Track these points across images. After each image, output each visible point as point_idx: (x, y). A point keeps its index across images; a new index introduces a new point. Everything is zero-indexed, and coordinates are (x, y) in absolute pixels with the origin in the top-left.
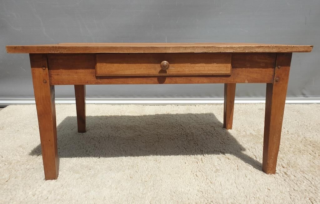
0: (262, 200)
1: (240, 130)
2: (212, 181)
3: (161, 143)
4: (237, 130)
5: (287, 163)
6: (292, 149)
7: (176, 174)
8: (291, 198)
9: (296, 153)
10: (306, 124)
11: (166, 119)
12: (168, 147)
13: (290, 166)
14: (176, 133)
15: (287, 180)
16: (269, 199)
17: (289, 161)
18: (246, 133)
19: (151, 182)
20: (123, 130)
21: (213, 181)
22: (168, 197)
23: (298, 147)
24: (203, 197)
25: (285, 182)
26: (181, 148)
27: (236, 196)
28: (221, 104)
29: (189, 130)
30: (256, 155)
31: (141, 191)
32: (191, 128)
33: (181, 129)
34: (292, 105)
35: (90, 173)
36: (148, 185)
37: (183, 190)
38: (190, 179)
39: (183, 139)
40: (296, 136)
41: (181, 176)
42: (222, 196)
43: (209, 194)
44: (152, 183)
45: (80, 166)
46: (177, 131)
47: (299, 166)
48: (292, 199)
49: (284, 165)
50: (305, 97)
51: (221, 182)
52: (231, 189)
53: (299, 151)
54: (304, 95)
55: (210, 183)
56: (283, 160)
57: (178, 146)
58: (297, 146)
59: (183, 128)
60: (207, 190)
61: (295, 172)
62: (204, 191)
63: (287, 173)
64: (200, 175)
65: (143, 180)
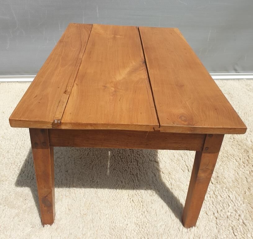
2: (147, 210)
7: (114, 201)
8: (217, 228)
9: (224, 159)
15: (215, 203)
16: (198, 232)
19: (89, 215)
21: (149, 210)
23: (226, 149)
24: (139, 232)
25: (213, 205)
26: (116, 158)
27: (169, 230)
30: (188, 165)
31: (81, 229)
36: (87, 220)
37: (121, 225)
38: (127, 207)
41: (118, 203)
42: (157, 230)
43: (145, 229)
50: (237, 73)
51: (156, 211)
52: (165, 220)
55: (146, 213)
57: (113, 155)
60: (144, 222)
61: (222, 191)
62: (141, 225)
63: (215, 193)
64: (137, 201)
65: (82, 213)
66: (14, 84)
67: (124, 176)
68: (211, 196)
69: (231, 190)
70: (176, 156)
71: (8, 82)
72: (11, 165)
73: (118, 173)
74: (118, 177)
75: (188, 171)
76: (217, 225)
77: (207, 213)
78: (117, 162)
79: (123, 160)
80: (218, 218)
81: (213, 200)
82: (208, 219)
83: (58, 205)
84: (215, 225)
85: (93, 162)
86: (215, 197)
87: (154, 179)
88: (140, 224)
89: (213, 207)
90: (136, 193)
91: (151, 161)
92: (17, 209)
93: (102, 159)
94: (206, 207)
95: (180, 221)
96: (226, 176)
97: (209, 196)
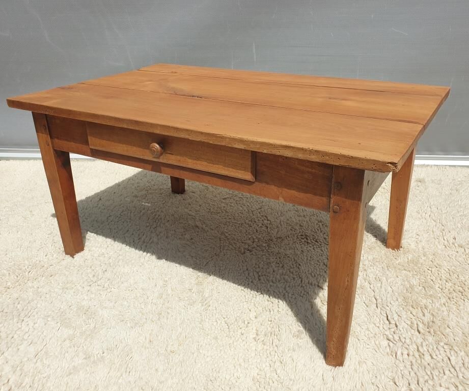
2: (281, 360)
3: (221, 260)
6: (449, 285)
9: (454, 294)
13: (432, 331)
14: (253, 235)
15: (415, 367)
20: (167, 224)
21: (284, 360)
23: (463, 279)
26: (251, 274)
29: (277, 230)
30: (378, 297)
31: (160, 374)
32: (281, 225)
33: (264, 228)
36: (174, 361)
37: (228, 377)
41: (233, 342)
44: (181, 355)
46: (257, 231)
49: (421, 327)
55: (278, 364)
58: (460, 276)
59: (268, 225)
60: (269, 379)
61: (435, 347)
63: (420, 348)
65: (169, 349)
67: (256, 302)
68: (411, 353)
69: (456, 348)
73: (247, 297)
74: (245, 303)
75: (377, 307)
77: (396, 381)
78: (251, 280)
79: (262, 278)
81: (414, 361)
86: (418, 356)
87: (309, 313)
88: (262, 381)
89: (410, 372)
91: (311, 284)
93: (227, 273)
94: (397, 370)
96: (452, 324)
97: (405, 352)
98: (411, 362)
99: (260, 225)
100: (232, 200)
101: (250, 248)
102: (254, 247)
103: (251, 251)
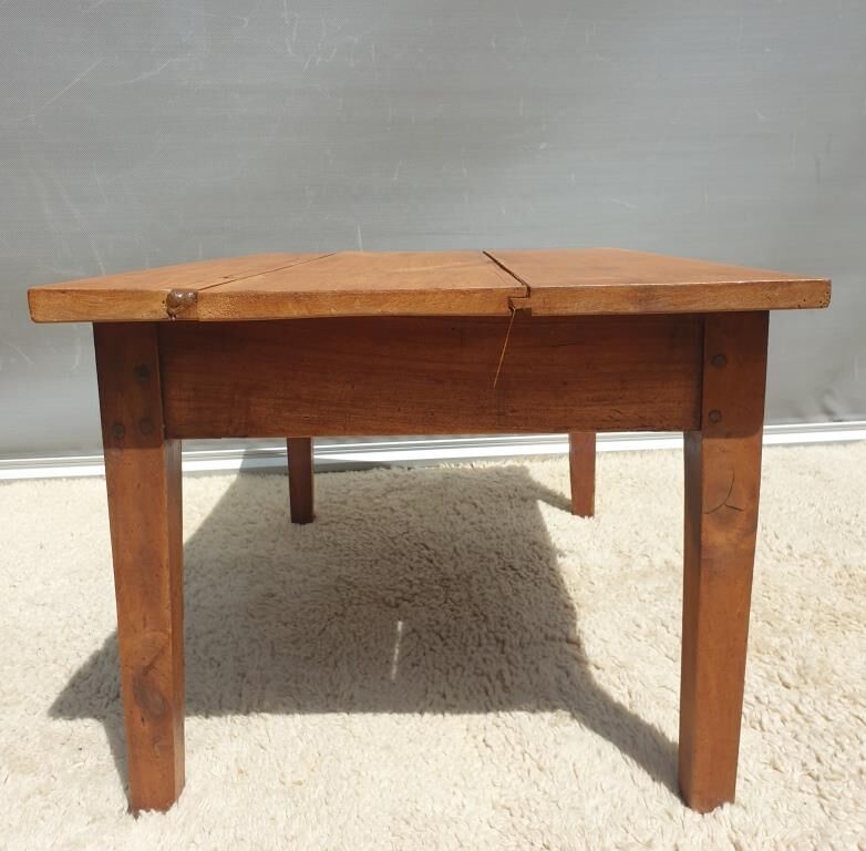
0: (723, 822)
1: (630, 551)
2: (542, 764)
3: (352, 621)
4: (621, 552)
5: (798, 670)
6: (808, 614)
7: (411, 745)
8: (822, 806)
9: (824, 626)
10: (846, 518)
11: (370, 525)
12: (379, 637)
13: (809, 681)
14: (406, 576)
15: (804, 737)
16: (749, 820)
17: (804, 662)
18: (650, 561)
19: (317, 786)
20: (209, 576)
21: (548, 764)
22: (383, 842)
23: (828, 603)
24: (511, 829)
25: (797, 743)
26: (425, 636)
27: (631, 817)
28: (561, 456)
29: (452, 563)
31: (281, 825)
32: (458, 555)
33: (425, 562)
34: (796, 449)
35: (82, 764)
36: (307, 799)
37: (438, 809)
38: (465, 759)
39: (434, 600)
40: (819, 563)
41: (428, 750)
42: (583, 819)
43: (534, 818)
44: (321, 787)
45: (38, 740)
46: (412, 568)
47: (835, 677)
48: (827, 810)
49: (788, 678)
51: (574, 765)
52: (612, 788)
53: (833, 619)
54: (830, 414)
55: (535, 771)
56: (783, 659)
57: (414, 631)
58: (822, 600)
59: (432, 557)
60: (527, 800)
61: (825, 702)
62: (516, 807)
63: (800, 707)
64: (500, 743)
65: (288, 780)
66: (87, 482)
67: (451, 680)
68: (788, 718)
70: (644, 626)
71: (68, 478)
72: (41, 665)
73: (429, 674)
74: (429, 684)
76: (825, 798)
77: (778, 763)
78: (427, 647)
79: (449, 641)
80: (822, 777)
81: (797, 728)
82: (782, 783)
83: (200, 758)
84: (813, 800)
85: (337, 648)
86: (802, 722)
87: (566, 682)
89: (797, 747)
90: (499, 721)
91: (553, 640)
92: (43, 774)
93: (372, 641)
94: (773, 748)
95: (672, 791)
96: (839, 668)
97: (777, 718)
98: (792, 732)
99: (416, 558)
100: (341, 525)
101: (407, 596)
102: (416, 594)
103: (409, 601)
